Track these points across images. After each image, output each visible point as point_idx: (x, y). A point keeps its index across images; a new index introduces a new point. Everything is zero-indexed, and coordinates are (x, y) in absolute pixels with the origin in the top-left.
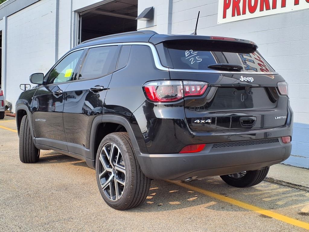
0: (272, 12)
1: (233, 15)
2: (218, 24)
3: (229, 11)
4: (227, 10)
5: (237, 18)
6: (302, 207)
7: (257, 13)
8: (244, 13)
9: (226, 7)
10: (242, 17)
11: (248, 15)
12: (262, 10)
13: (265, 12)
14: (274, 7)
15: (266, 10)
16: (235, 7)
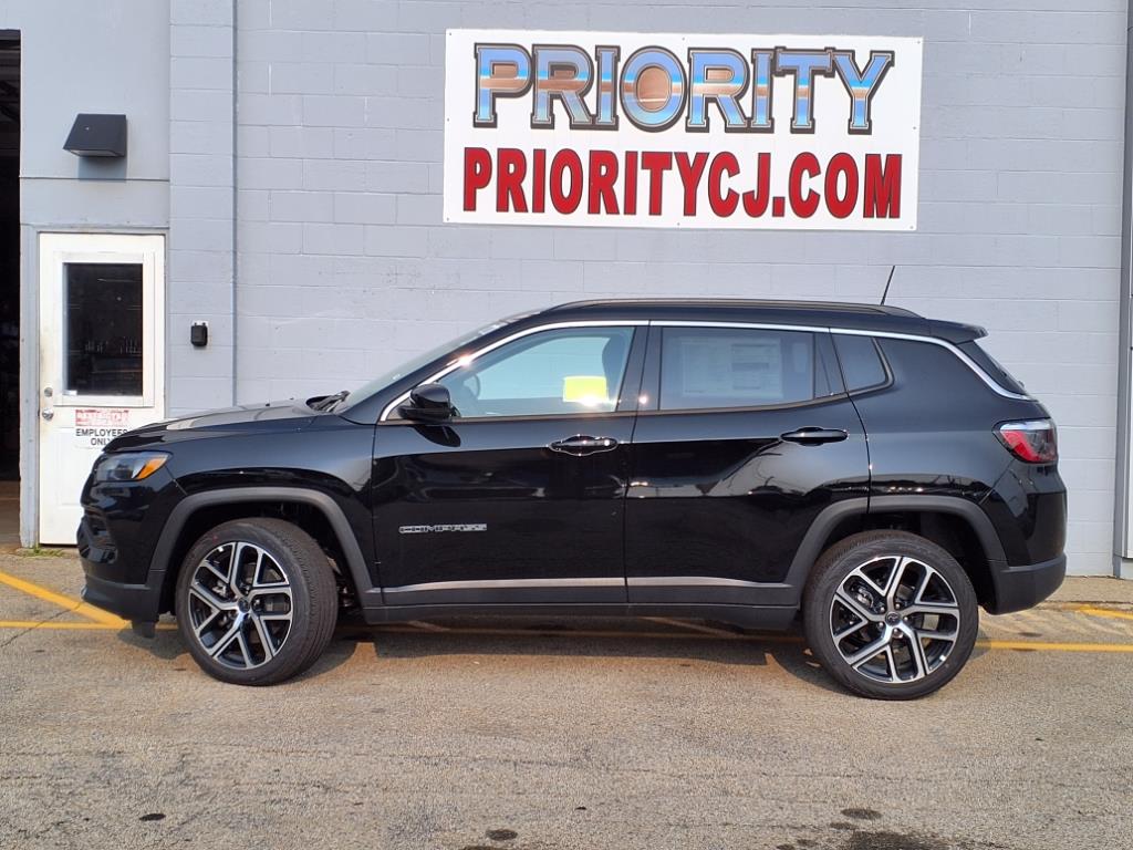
0: (621, 220)
1: (502, 206)
2: (445, 221)
3: (487, 195)
4: (479, 192)
5: (512, 217)
7: (581, 215)
8: (539, 207)
9: (473, 182)
10: (530, 218)
11: (551, 215)
12: (593, 209)
13: (603, 219)
14: (631, 208)
15: (608, 213)
16: (509, 189)
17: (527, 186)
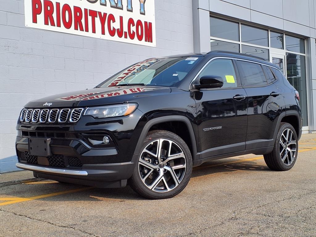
0: (84, 33)
1: (46, 23)
2: (26, 26)
3: (41, 17)
4: (37, 15)
7: (72, 30)
8: (59, 25)
9: (36, 12)
11: (63, 29)
12: (76, 28)
14: (87, 30)
15: (80, 30)
16: (48, 16)
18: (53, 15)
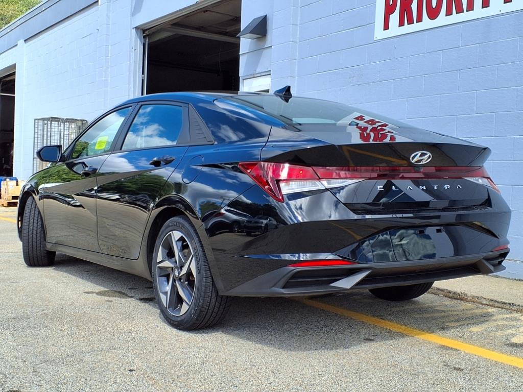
0: (466, 16)
1: (401, 24)
2: (375, 39)
3: (395, 17)
4: (391, 16)
5: (407, 28)
6: (513, 335)
8: (420, 19)
9: (389, 10)
10: (416, 27)
11: (427, 22)
12: (449, 13)
13: (455, 18)
14: (470, 7)
15: (457, 13)
16: (405, 10)
17: (414, 6)
18: (412, 6)
